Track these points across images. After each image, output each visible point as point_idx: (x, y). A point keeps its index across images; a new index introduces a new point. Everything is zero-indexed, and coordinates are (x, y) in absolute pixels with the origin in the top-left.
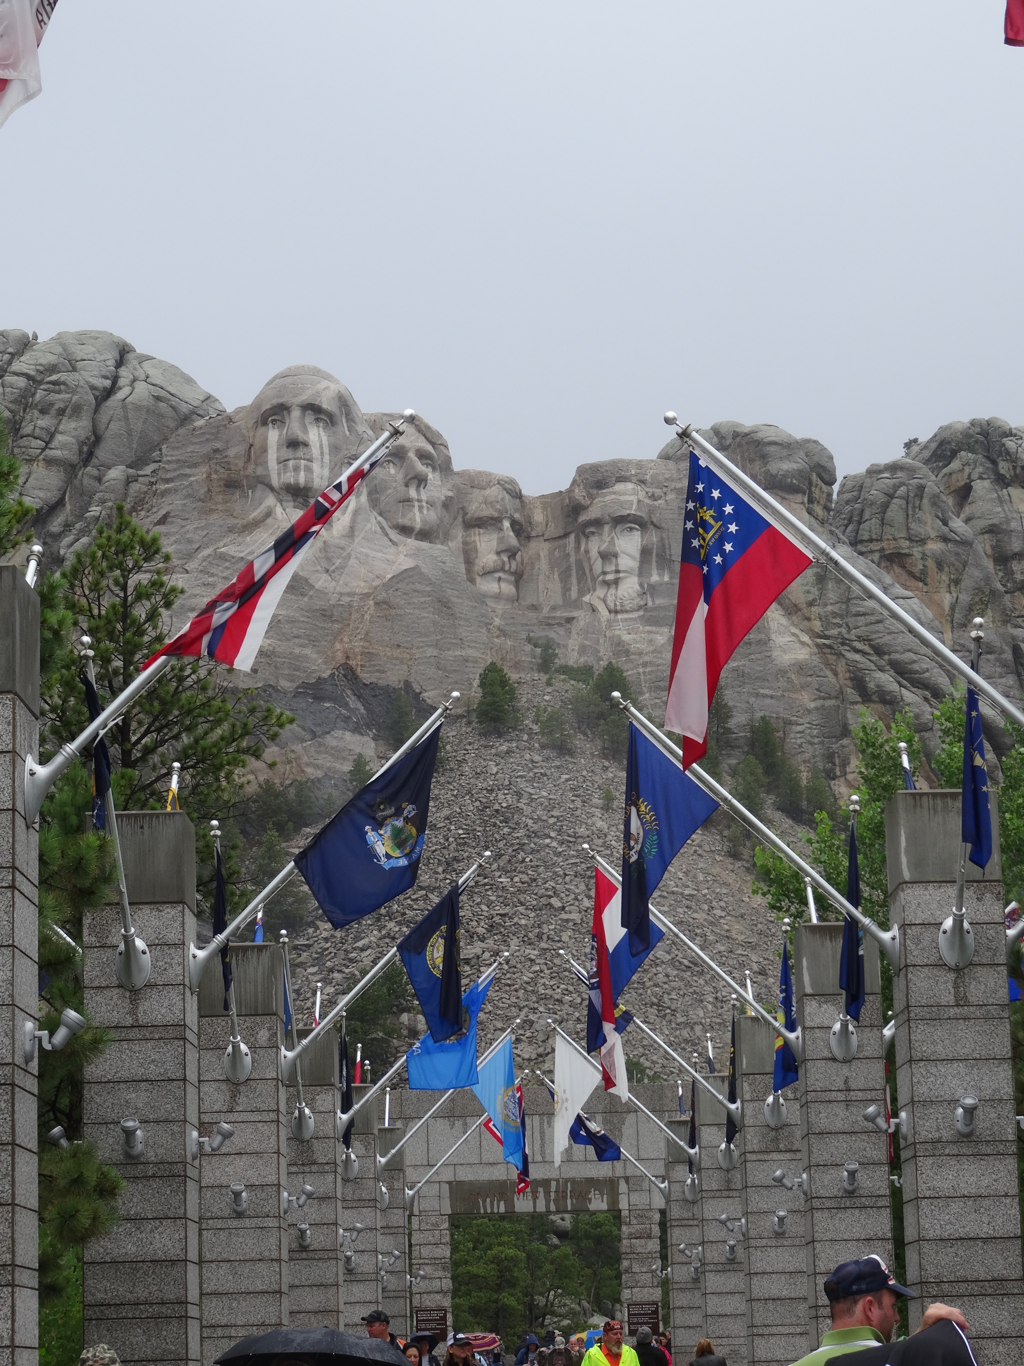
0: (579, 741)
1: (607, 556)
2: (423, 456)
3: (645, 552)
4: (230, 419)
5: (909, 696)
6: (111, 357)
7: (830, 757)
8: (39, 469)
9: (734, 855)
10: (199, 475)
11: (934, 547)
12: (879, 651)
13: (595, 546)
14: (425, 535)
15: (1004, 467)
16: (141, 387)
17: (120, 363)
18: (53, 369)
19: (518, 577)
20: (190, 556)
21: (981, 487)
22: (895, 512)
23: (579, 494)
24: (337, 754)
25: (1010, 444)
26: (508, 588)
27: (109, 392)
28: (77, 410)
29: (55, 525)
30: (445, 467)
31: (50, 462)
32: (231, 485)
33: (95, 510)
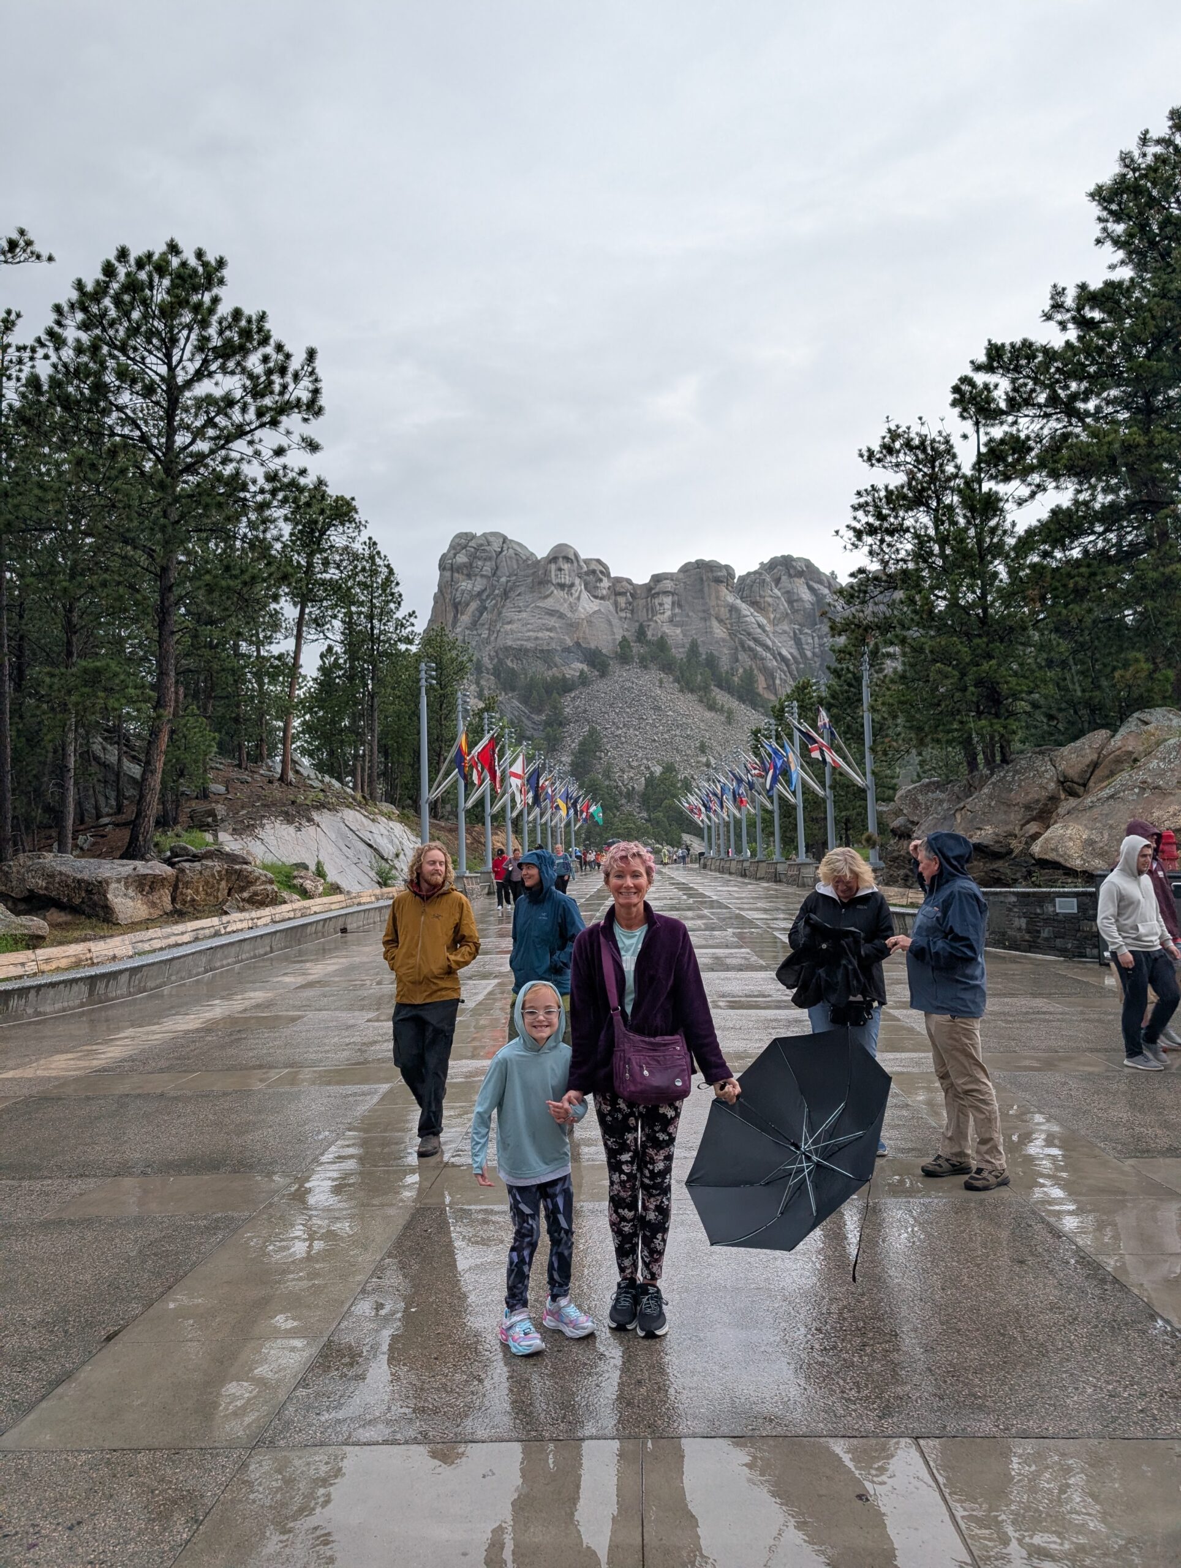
0: (651, 665)
1: (661, 604)
2: (602, 572)
3: (673, 603)
4: (539, 561)
5: (759, 649)
6: (501, 540)
7: (732, 669)
8: (478, 578)
9: (701, 701)
10: (530, 580)
11: (769, 600)
12: (749, 634)
13: (657, 601)
14: (602, 598)
15: (792, 571)
16: (511, 550)
17: (504, 542)
18: (482, 545)
19: (632, 611)
20: (527, 606)
21: (784, 578)
22: (755, 588)
23: (652, 584)
24: (574, 670)
25: (794, 564)
26: (629, 615)
27: (501, 552)
28: (490, 559)
29: (484, 597)
30: (608, 575)
31: (482, 576)
32: (540, 583)
33: (497, 592)
